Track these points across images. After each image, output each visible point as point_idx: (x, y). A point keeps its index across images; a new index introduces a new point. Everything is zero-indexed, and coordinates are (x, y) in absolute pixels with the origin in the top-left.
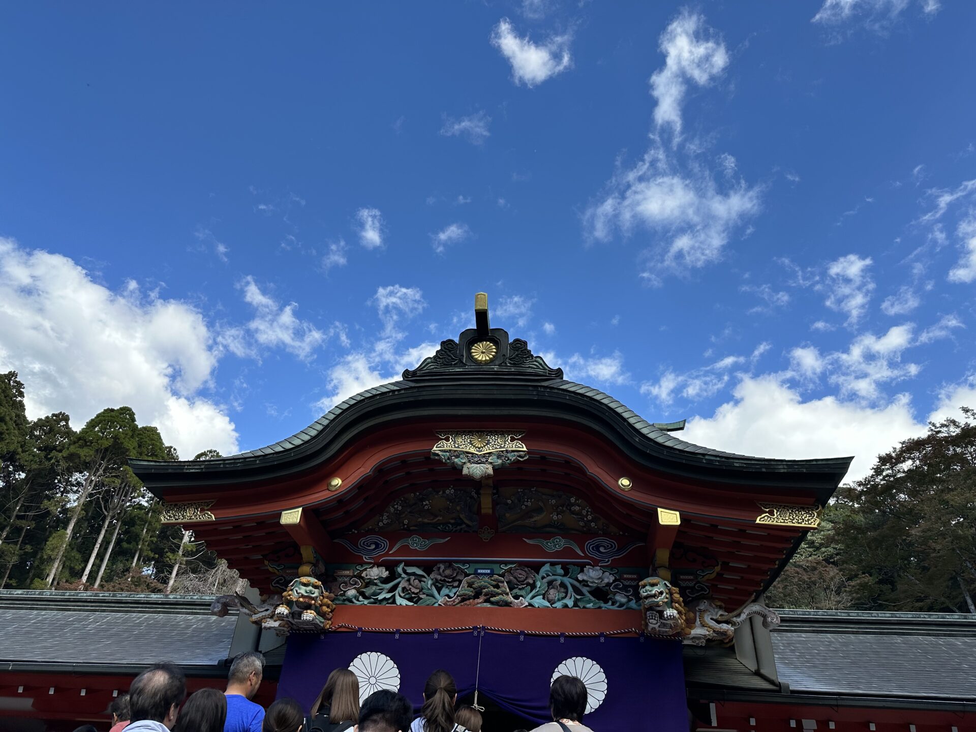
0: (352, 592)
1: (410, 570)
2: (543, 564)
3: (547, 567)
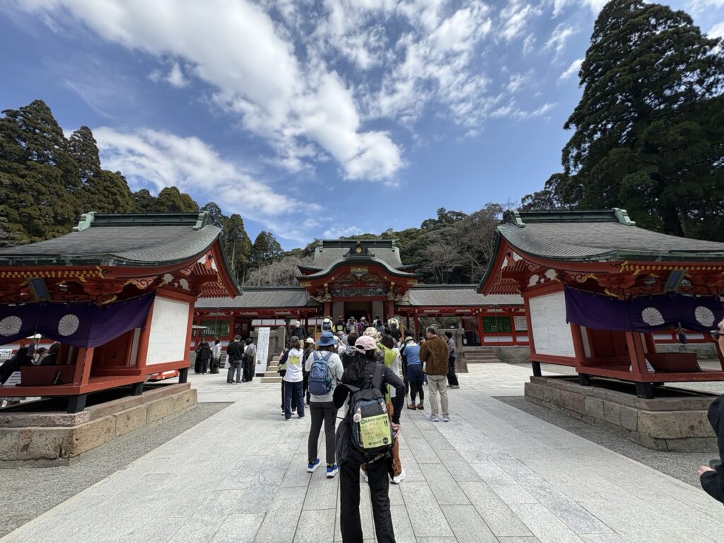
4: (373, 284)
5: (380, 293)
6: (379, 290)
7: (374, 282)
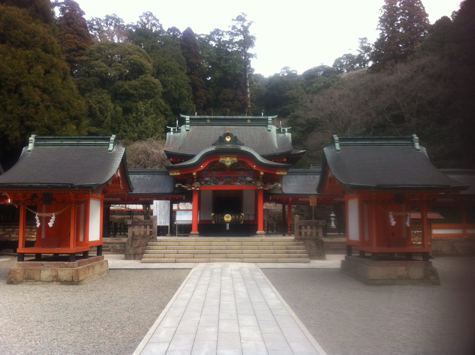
0: (203, 183)
1: (214, 178)
2: (239, 177)
3: (240, 177)
4: (242, 173)
5: (250, 182)
6: (249, 179)
7: (243, 170)
